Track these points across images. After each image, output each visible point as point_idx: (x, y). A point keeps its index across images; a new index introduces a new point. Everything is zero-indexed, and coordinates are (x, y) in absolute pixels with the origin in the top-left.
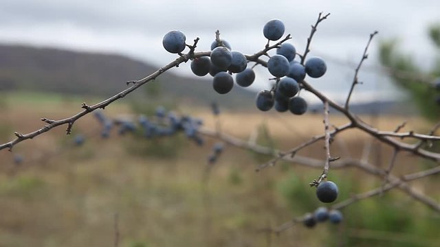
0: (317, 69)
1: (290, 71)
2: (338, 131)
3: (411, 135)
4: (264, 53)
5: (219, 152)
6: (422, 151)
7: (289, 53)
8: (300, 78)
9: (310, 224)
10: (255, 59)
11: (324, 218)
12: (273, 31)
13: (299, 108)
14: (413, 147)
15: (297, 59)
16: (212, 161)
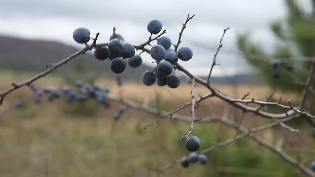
0: (186, 55)
1: (166, 56)
2: (202, 99)
3: (253, 101)
4: (148, 43)
5: (121, 112)
6: (261, 112)
7: (166, 43)
8: (174, 62)
9: (185, 164)
10: (142, 47)
11: (195, 160)
12: (154, 28)
13: (174, 83)
14: (255, 109)
15: (172, 47)
16: (117, 118)
